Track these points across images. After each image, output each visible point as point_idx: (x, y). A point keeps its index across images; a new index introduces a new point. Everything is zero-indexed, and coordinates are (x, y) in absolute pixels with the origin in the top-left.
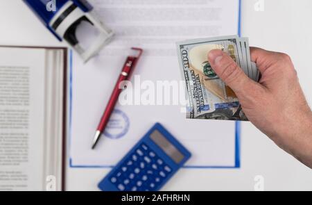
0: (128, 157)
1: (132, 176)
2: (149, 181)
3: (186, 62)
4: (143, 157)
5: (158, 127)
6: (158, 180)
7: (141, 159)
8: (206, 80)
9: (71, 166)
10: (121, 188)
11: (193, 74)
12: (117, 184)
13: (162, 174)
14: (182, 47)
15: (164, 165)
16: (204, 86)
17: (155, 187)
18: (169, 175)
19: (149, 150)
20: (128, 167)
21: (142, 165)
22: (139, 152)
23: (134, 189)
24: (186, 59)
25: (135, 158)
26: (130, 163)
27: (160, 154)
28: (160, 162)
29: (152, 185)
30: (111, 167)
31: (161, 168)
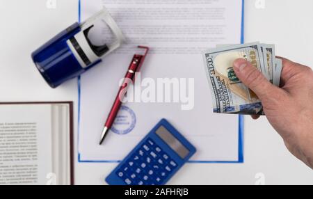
0: (135, 152)
1: (138, 171)
2: (154, 176)
3: (212, 69)
4: (149, 152)
5: (164, 123)
6: (163, 174)
7: (147, 154)
8: (231, 84)
9: (79, 161)
10: (128, 182)
11: (219, 80)
12: (124, 178)
13: (167, 168)
14: (207, 55)
15: (170, 159)
16: (229, 89)
17: (161, 181)
18: (174, 170)
19: (155, 146)
20: (135, 162)
21: (149, 160)
22: (146, 147)
23: (141, 183)
24: (211, 66)
25: (141, 153)
26: (137, 158)
27: (166, 149)
28: (166, 157)
29: (158, 179)
30: (119, 161)
31: (167, 162)
